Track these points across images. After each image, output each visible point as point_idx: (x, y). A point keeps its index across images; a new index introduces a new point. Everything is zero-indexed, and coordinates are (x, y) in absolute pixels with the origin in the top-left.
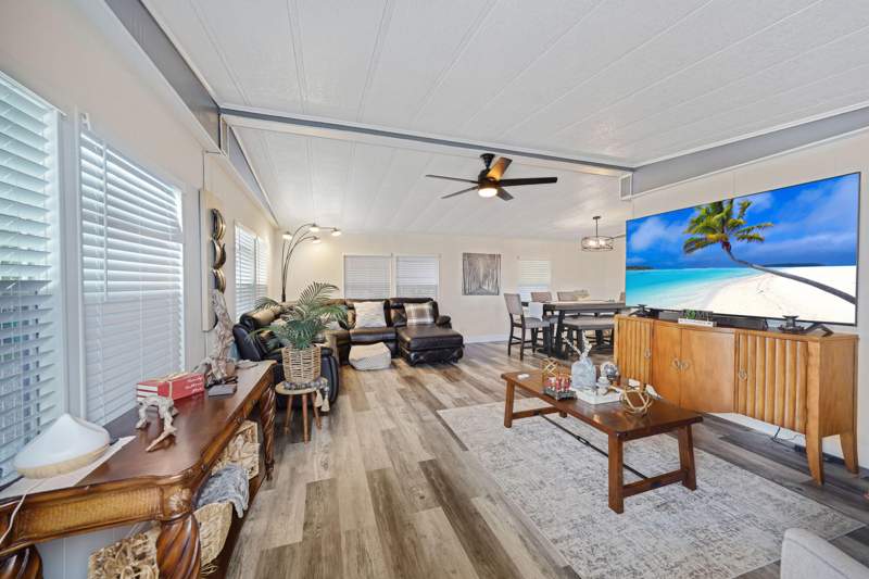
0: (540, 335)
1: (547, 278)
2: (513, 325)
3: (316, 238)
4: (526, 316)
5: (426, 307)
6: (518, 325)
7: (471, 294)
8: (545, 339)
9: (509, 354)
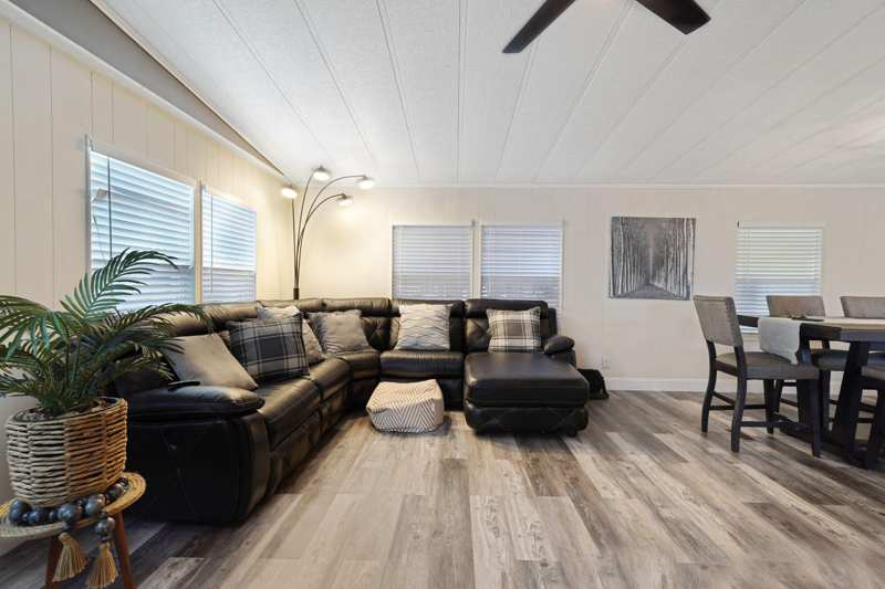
0: (789, 392)
1: (813, 268)
2: (716, 366)
3: (344, 197)
4: (747, 348)
5: (527, 317)
6: (727, 369)
7: (625, 296)
8: (802, 402)
9: (705, 428)
